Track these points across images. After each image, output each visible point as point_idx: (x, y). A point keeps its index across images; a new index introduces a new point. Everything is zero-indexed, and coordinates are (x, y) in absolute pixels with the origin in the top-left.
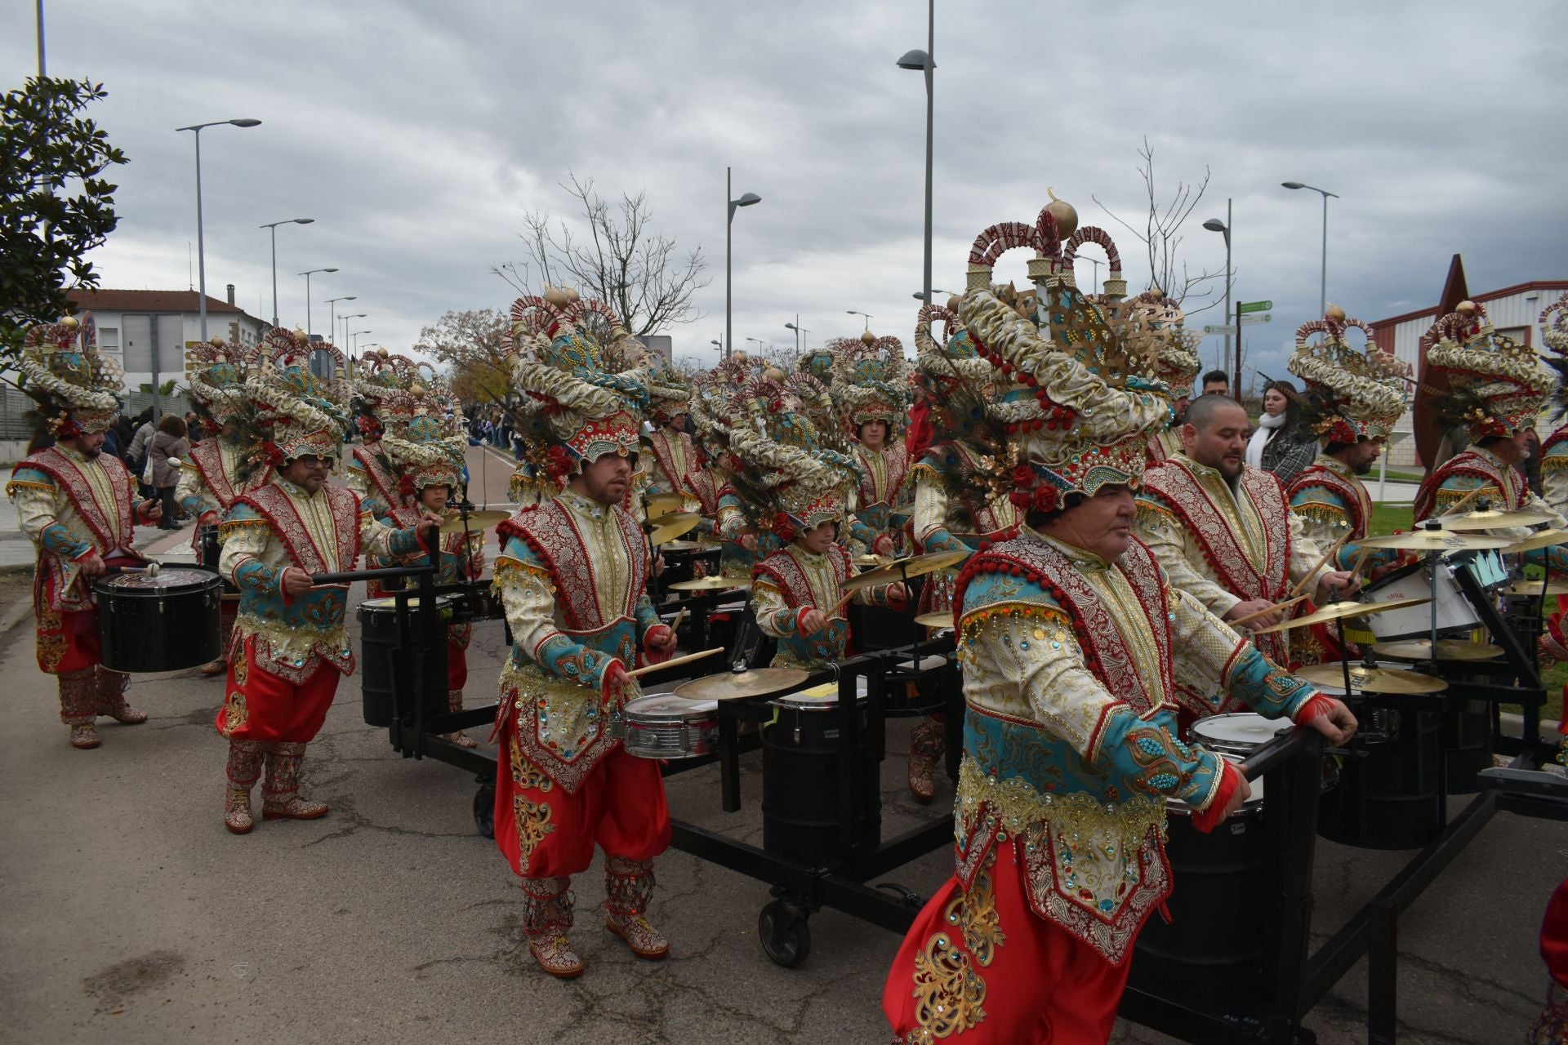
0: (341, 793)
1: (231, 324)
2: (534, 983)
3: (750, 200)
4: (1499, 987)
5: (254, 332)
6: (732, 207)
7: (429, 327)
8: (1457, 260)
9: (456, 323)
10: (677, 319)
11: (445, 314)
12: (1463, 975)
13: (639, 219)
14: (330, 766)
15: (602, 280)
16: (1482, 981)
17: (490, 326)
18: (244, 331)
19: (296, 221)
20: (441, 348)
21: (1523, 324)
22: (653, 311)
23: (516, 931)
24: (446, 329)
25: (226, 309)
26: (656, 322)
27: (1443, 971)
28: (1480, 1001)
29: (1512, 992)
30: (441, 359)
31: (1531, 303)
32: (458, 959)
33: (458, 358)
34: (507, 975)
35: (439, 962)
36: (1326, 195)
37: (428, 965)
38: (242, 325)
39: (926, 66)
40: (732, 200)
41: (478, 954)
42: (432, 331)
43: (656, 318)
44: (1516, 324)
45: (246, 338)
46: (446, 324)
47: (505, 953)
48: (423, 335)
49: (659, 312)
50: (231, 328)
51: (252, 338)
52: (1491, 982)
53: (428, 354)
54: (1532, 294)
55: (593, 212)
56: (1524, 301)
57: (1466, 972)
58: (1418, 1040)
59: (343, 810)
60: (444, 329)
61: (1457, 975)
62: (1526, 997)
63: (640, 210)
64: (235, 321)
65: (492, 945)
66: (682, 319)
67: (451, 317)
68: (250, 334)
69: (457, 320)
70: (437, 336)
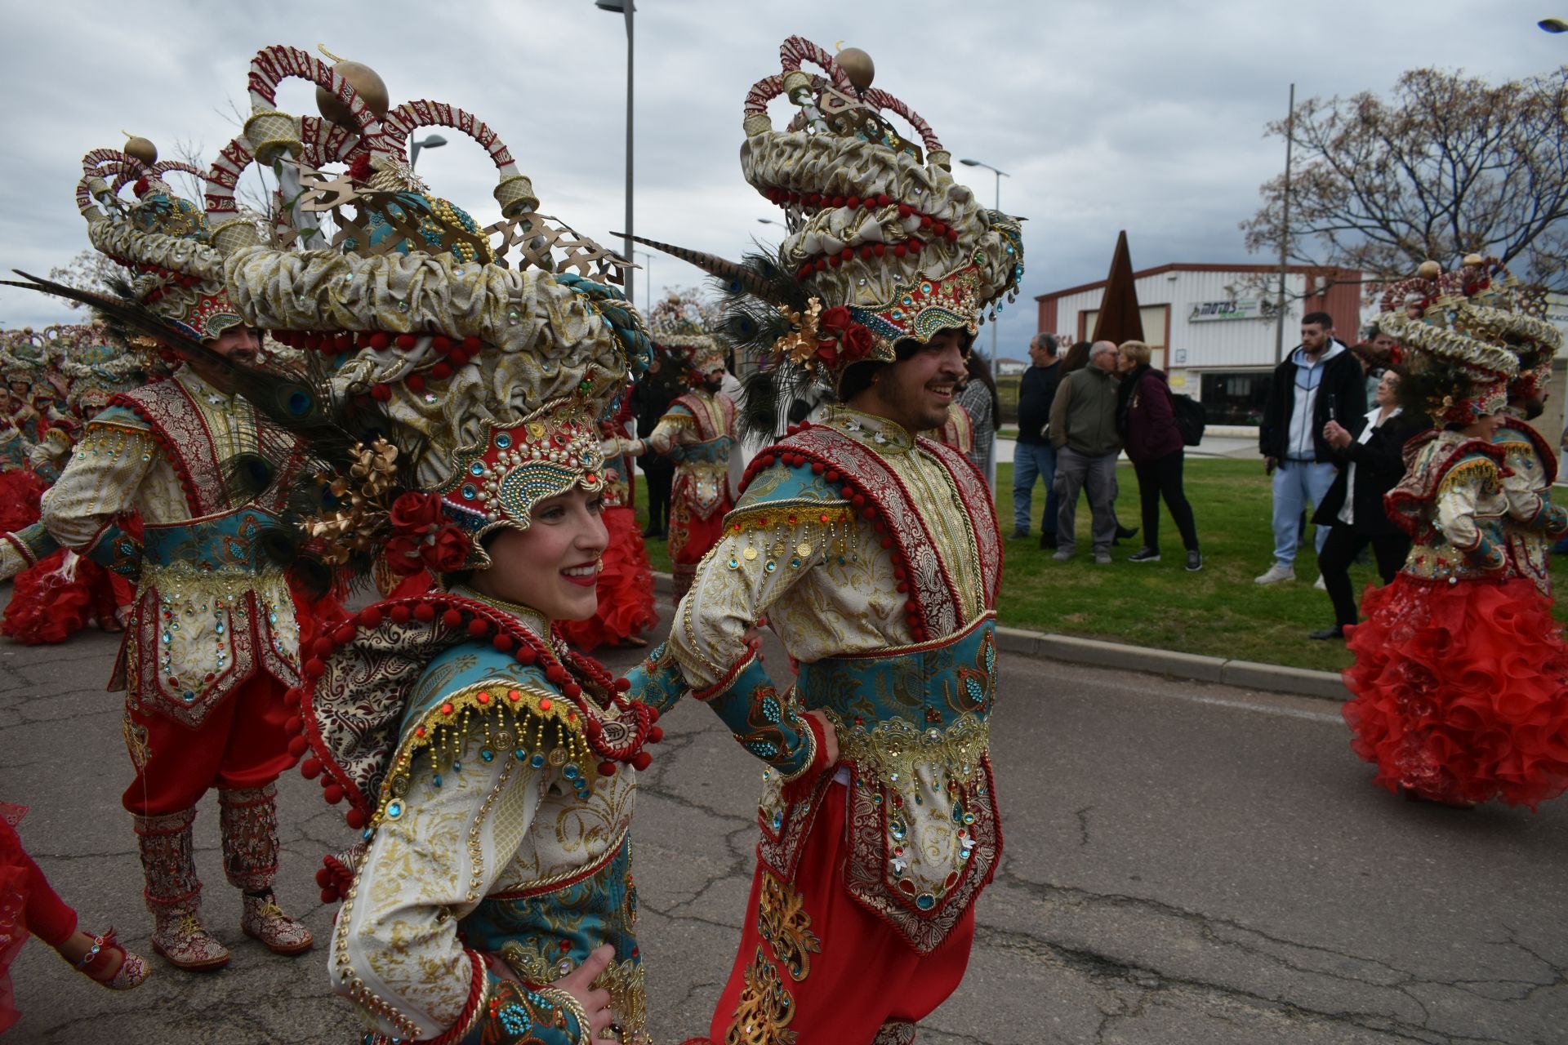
2: (206, 1035)
3: (436, 143)
4: (1238, 927)
6: (416, 148)
7: (61, 268)
8: (1123, 236)
11: (80, 255)
12: (1204, 918)
16: (1223, 922)
21: (1164, 301)
27: (1186, 915)
28: (1224, 943)
29: (1250, 930)
31: (1171, 283)
32: (103, 1015)
34: (168, 1029)
35: (76, 1021)
36: (998, 173)
37: (63, 1026)
39: (625, 9)
41: (131, 1005)
42: (65, 272)
44: (1159, 301)
46: (80, 265)
47: (166, 1000)
52: (1230, 922)
54: (1172, 274)
56: (1165, 281)
57: (1206, 914)
58: (1177, 991)
60: (80, 271)
61: (1199, 916)
62: (1263, 935)
65: (150, 992)
67: (87, 258)
69: (94, 262)
70: (71, 278)
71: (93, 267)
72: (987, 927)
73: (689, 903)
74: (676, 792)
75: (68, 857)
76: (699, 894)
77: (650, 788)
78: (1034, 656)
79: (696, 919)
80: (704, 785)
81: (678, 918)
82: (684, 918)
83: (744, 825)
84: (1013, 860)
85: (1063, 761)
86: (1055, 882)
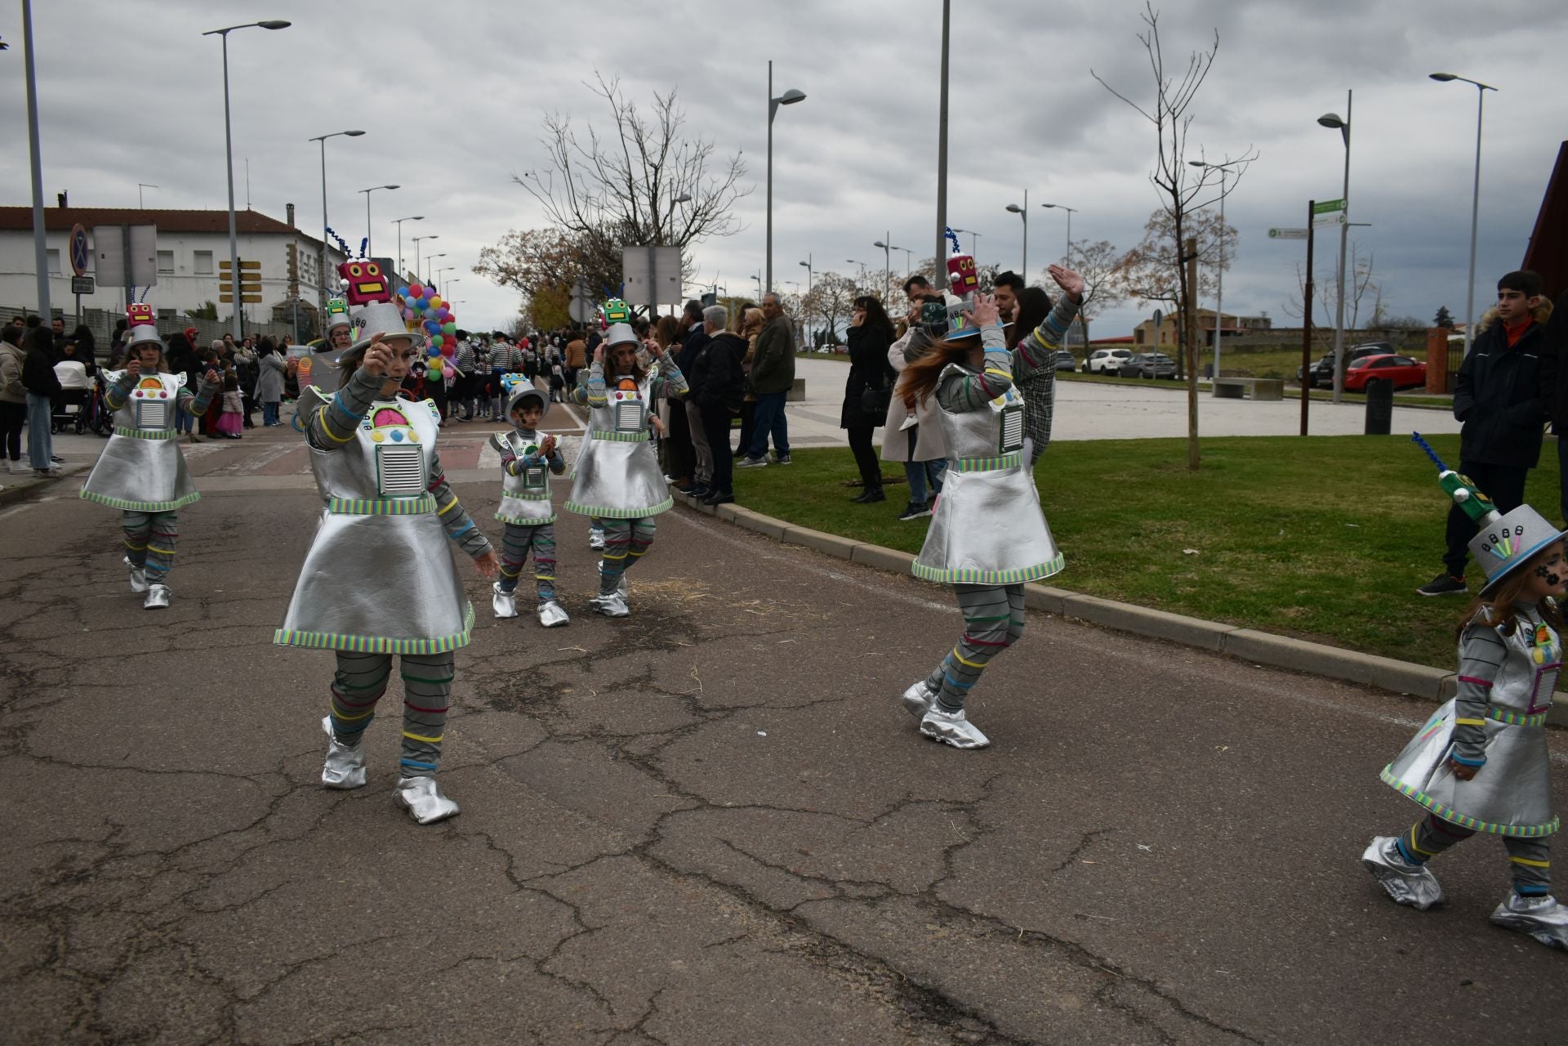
0: (31, 719)
1: (288, 246)
2: (20, 931)
3: (794, 98)
4: (1155, 991)
5: (314, 254)
6: (773, 105)
7: (489, 247)
9: (517, 242)
10: (718, 231)
11: (507, 234)
12: (1122, 974)
13: (672, 120)
14: (50, 691)
15: (630, 188)
16: (1140, 982)
17: (553, 246)
18: (302, 253)
19: (346, 133)
20: (501, 269)
22: (689, 222)
23: (60, 872)
24: (508, 249)
25: (286, 230)
26: (692, 234)
27: (1101, 967)
28: (1116, 1007)
29: (1167, 997)
30: (503, 282)
33: (520, 280)
38: (300, 247)
40: (773, 97)
42: (493, 251)
43: (692, 230)
45: (305, 259)
46: (507, 244)
48: (482, 256)
49: (697, 223)
50: (288, 250)
51: (312, 262)
52: (1151, 984)
53: (488, 276)
55: (619, 113)
57: (1129, 970)
59: (16, 737)
61: (1115, 973)
62: (1178, 1005)
63: (673, 110)
64: (293, 242)
66: (723, 231)
67: (512, 236)
68: (309, 257)
69: (519, 240)
70: (498, 257)
71: (518, 245)
72: (844, 946)
73: (553, 876)
74: (658, 765)
75: (78, 766)
76: (573, 868)
77: (639, 758)
78: (1219, 654)
79: (545, 892)
80: (697, 760)
81: (527, 889)
82: (533, 890)
83: (696, 803)
84: (954, 877)
85: (1133, 774)
86: (976, 909)
